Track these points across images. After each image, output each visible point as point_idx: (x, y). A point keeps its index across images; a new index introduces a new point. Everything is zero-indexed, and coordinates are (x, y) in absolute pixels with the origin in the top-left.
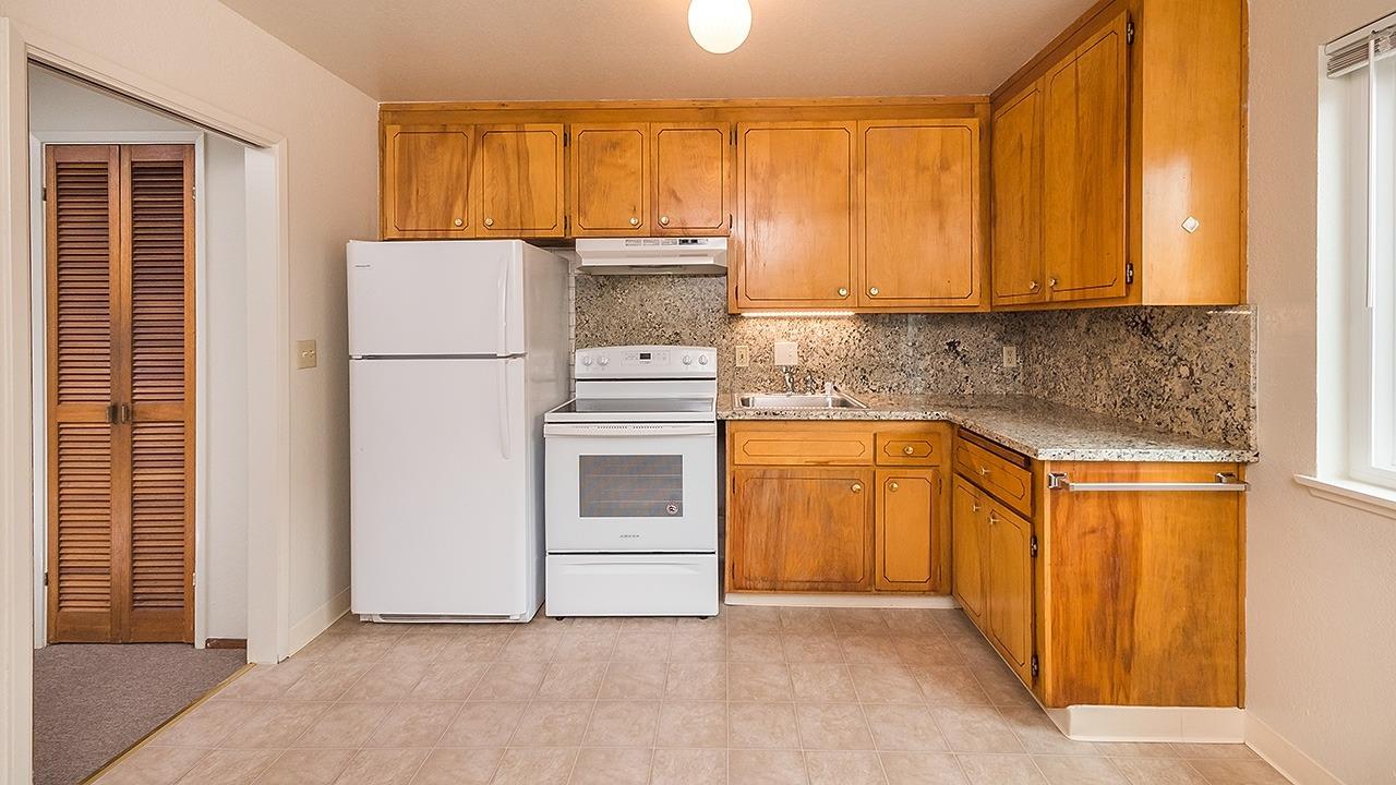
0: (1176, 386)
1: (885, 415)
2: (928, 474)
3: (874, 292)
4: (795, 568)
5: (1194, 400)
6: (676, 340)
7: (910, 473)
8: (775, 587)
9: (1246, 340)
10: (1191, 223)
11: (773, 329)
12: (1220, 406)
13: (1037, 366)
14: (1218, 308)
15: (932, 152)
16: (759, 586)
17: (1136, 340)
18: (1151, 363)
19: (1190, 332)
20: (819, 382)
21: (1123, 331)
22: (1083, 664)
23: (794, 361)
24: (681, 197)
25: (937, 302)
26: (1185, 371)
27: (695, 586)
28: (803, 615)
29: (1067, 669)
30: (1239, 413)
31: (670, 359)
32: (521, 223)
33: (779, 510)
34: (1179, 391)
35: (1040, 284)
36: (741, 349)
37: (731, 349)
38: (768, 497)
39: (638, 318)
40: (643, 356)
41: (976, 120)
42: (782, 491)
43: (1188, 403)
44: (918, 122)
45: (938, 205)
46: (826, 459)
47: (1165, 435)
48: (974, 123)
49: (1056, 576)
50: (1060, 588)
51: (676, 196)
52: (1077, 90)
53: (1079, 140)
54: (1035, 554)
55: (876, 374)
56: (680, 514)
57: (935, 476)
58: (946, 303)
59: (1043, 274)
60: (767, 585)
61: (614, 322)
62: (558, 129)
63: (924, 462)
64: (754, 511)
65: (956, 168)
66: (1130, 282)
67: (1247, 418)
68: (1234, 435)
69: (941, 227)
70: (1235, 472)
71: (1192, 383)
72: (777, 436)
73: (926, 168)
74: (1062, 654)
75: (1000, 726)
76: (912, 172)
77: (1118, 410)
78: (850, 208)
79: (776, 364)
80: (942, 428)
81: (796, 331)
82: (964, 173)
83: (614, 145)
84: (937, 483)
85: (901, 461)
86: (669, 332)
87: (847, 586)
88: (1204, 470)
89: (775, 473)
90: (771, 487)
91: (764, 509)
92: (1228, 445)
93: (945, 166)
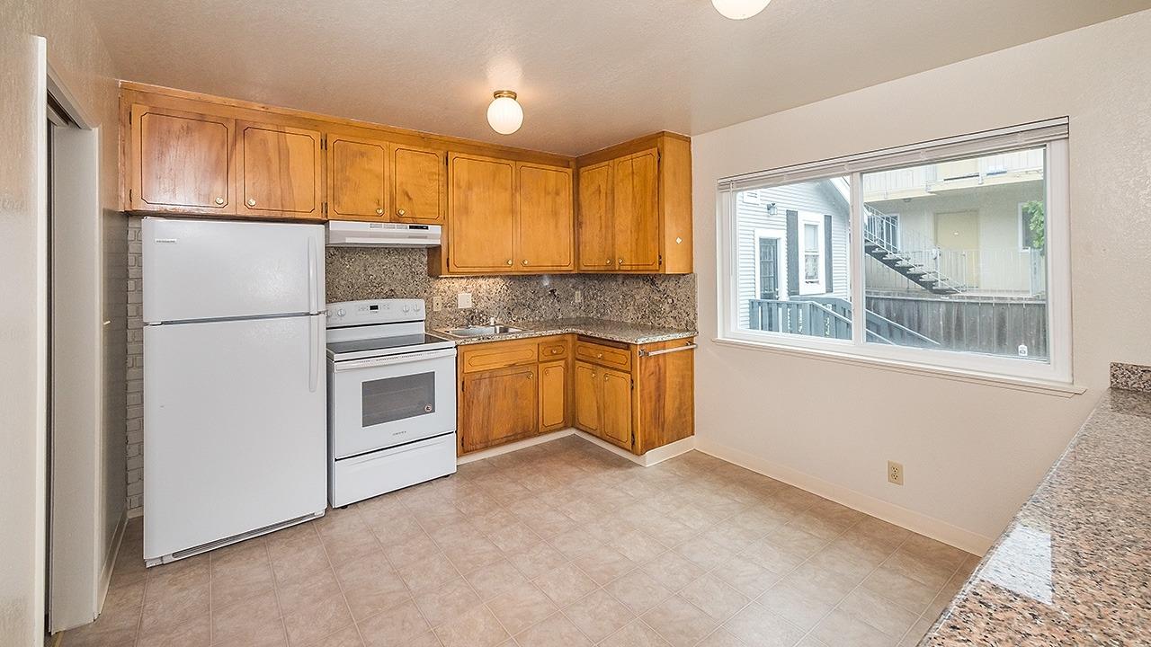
0: (667, 307)
1: (544, 333)
2: (562, 363)
3: (526, 262)
4: (499, 431)
5: (674, 313)
6: (392, 295)
7: (555, 363)
8: (487, 446)
9: (694, 287)
10: (679, 241)
11: (456, 285)
12: (684, 314)
13: (593, 301)
14: (684, 275)
15: (552, 183)
16: (478, 447)
17: (648, 287)
18: (655, 298)
19: (672, 284)
20: (484, 318)
21: (641, 284)
22: (650, 434)
23: (470, 306)
24: (412, 197)
25: (555, 268)
26: (670, 301)
27: (442, 457)
28: (502, 458)
29: (645, 436)
30: (692, 317)
31: (393, 309)
32: (282, 206)
33: (489, 398)
34: (668, 309)
35: (613, 262)
36: (437, 299)
37: (430, 300)
38: (484, 389)
39: (362, 280)
40: (372, 308)
41: (571, 170)
42: (491, 384)
43: (671, 314)
44: (544, 166)
45: (555, 214)
46: (513, 363)
47: (662, 329)
48: (570, 171)
49: (641, 396)
50: (643, 402)
51: (408, 196)
52: (633, 173)
53: (634, 197)
54: (632, 388)
55: (515, 311)
56: (433, 411)
57: (566, 364)
58: (559, 268)
59: (614, 257)
60: (483, 445)
61: (343, 283)
62: (317, 136)
63: (561, 357)
64: (475, 401)
65: (563, 194)
66: (660, 263)
67: (695, 319)
68: (690, 327)
69: (556, 227)
70: (690, 341)
71: (673, 306)
72: (485, 352)
73: (549, 193)
74: (644, 431)
75: (621, 472)
76: (543, 194)
77: (639, 320)
78: (513, 212)
79: (459, 307)
80: (569, 338)
81: (470, 286)
82: (566, 196)
83: (362, 154)
84: (566, 368)
85: (551, 358)
86: (386, 289)
87: (526, 435)
88: (681, 342)
89: (487, 375)
90: (485, 384)
91: (481, 397)
92: (688, 330)
93: (557, 194)
